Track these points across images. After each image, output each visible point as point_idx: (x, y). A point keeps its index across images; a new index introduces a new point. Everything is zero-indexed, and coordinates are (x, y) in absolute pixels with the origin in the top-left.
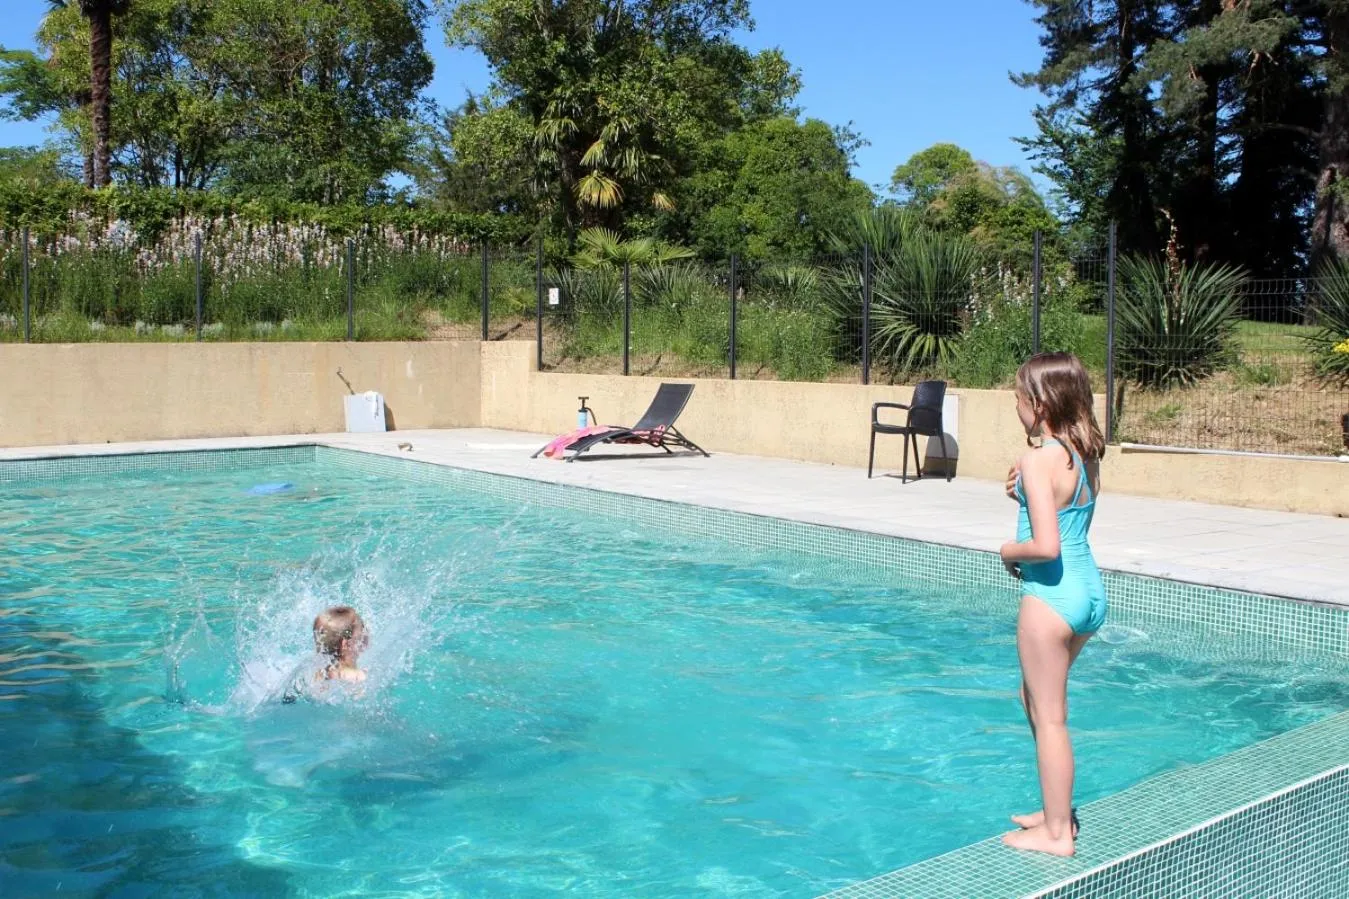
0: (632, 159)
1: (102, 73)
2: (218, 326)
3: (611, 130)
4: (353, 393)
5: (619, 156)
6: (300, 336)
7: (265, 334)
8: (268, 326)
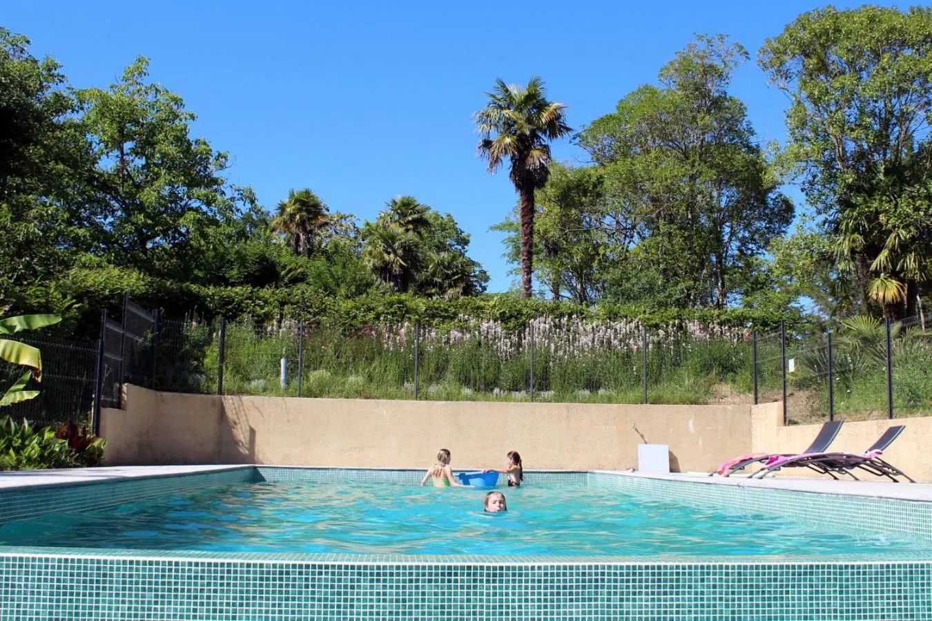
0: (911, 262)
1: (527, 228)
2: (552, 393)
3: (891, 241)
4: (646, 443)
5: (902, 261)
6: (610, 400)
7: (584, 397)
8: (587, 392)
